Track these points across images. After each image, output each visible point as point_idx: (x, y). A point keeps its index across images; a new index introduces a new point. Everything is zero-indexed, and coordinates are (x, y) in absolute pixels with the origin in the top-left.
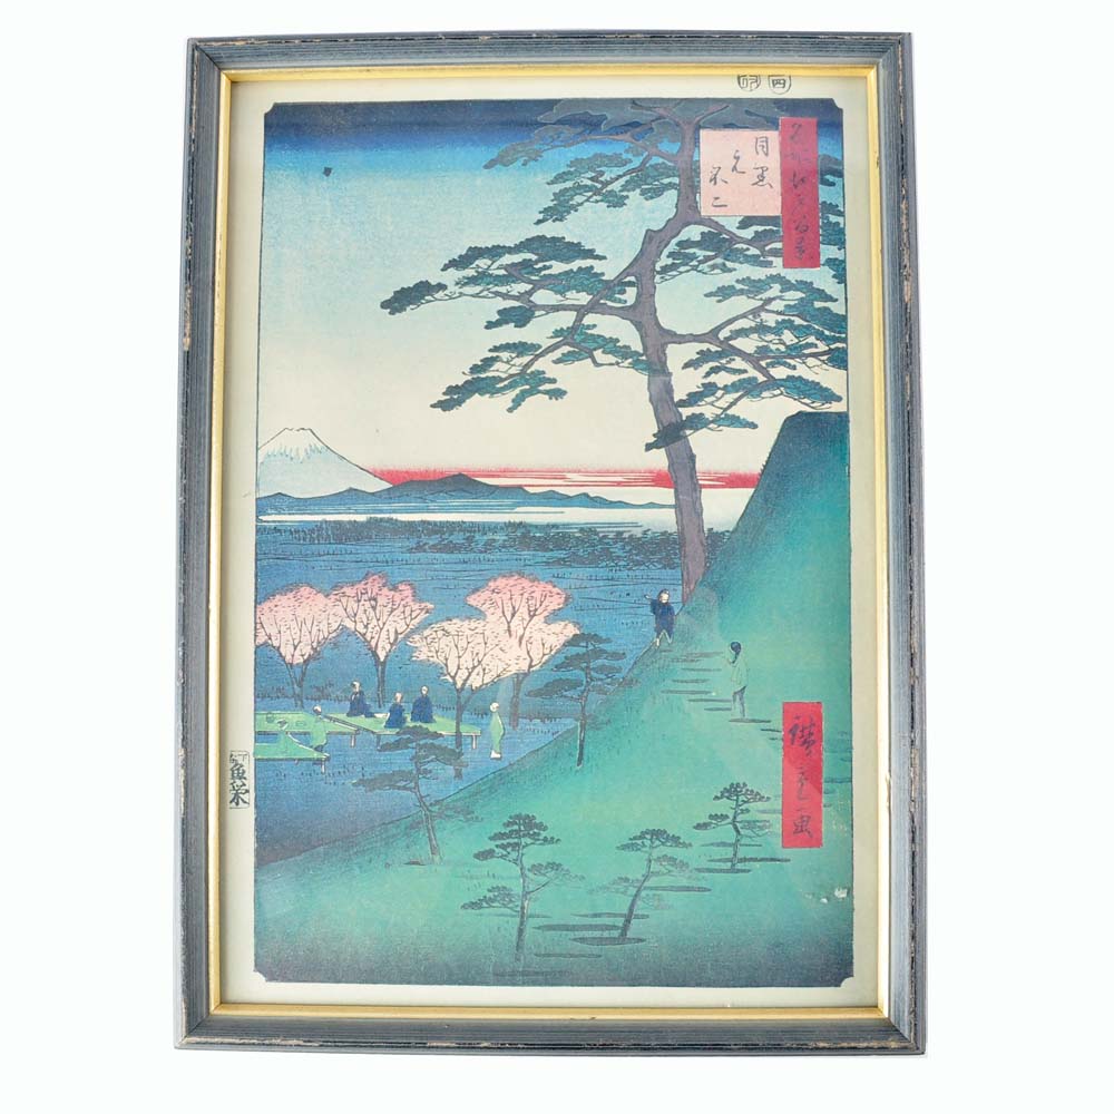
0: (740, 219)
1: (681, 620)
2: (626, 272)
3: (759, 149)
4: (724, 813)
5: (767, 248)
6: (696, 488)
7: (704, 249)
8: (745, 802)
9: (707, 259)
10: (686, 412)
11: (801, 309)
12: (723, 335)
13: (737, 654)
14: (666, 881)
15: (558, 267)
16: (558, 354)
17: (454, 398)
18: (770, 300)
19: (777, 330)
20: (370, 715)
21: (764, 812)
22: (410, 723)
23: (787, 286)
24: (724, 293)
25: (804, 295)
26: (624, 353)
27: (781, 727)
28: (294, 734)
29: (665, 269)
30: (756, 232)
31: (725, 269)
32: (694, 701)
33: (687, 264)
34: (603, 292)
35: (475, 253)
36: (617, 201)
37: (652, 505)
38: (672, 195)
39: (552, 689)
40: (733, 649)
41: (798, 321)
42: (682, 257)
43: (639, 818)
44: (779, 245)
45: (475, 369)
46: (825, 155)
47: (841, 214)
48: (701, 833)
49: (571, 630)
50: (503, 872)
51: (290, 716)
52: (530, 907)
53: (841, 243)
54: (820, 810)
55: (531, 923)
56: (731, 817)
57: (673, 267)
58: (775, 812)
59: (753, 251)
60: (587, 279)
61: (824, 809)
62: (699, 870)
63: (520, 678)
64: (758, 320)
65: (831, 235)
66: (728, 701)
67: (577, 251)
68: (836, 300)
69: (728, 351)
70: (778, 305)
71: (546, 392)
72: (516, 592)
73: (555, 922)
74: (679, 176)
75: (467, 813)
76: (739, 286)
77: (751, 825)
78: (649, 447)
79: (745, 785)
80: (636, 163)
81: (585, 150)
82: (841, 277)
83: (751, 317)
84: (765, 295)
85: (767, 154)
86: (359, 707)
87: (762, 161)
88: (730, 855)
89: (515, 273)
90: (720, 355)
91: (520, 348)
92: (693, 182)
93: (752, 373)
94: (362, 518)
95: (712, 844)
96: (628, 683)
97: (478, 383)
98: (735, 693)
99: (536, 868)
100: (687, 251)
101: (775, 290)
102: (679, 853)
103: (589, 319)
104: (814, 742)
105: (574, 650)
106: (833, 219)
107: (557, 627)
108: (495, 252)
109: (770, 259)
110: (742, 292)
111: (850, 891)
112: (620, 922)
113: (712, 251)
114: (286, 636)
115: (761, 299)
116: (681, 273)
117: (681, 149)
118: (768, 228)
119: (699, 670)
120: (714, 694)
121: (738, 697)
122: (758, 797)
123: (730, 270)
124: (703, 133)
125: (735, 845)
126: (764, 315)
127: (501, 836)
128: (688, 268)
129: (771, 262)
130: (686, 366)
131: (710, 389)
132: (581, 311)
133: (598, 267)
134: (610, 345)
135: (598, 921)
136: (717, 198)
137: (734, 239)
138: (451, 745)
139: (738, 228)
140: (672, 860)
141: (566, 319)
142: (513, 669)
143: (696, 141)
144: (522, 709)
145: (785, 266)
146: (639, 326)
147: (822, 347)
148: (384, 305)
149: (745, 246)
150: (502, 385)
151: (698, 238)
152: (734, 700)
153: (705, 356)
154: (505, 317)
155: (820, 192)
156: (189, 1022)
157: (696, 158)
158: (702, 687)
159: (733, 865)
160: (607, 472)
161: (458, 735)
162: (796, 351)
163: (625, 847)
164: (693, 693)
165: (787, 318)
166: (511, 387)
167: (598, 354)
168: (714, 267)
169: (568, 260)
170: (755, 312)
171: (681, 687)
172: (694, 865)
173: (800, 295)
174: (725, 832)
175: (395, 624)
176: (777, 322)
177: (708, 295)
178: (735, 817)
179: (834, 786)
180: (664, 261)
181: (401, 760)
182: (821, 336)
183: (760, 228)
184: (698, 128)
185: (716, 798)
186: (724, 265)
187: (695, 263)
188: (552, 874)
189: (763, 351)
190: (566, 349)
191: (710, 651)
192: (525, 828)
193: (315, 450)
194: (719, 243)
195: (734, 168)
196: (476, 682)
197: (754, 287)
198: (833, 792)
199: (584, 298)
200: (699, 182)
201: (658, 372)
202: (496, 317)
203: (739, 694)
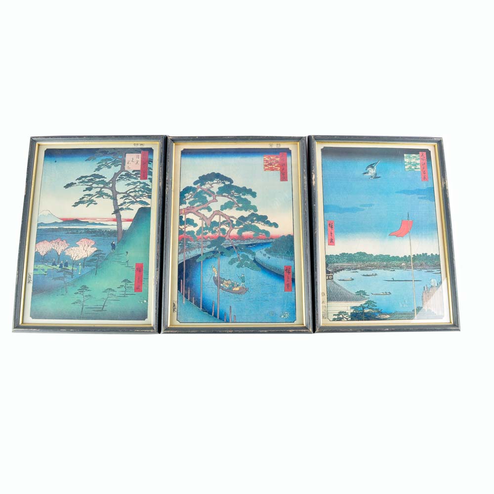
0: (133, 170)
1: (117, 247)
2: (110, 181)
3: (137, 157)
4: (123, 285)
5: (137, 176)
6: (121, 222)
7: (125, 176)
8: (127, 283)
9: (126, 178)
10: (120, 207)
11: (143, 187)
12: (128, 192)
13: (127, 254)
14: (111, 299)
15: (97, 180)
16: (96, 196)
17: (76, 204)
18: (137, 186)
19: (138, 192)
20: (56, 265)
21: (131, 285)
22: (63, 267)
23: (141, 183)
24: (129, 184)
25: (144, 185)
26: (109, 196)
27: (135, 268)
28: (41, 269)
29: (118, 180)
32: (118, 263)
34: (106, 184)
35: (82, 177)
36: (109, 167)
37: (112, 225)
38: (120, 166)
39: (91, 260)
41: (142, 190)
42: (121, 178)
43: (106, 287)
44: (139, 175)
45: (81, 199)
46: (149, 158)
47: (152, 169)
48: (118, 289)
49: (96, 249)
50: (80, 297)
51: (41, 266)
52: (85, 304)
53: (152, 175)
54: (142, 285)
55: (84, 307)
57: (119, 180)
58: (133, 285)
59: (135, 177)
60: (103, 182)
62: (118, 296)
63: (85, 259)
65: (150, 173)
67: (102, 177)
68: (150, 186)
69: (129, 195)
70: (139, 187)
71: (94, 203)
72: (85, 242)
73: (89, 307)
74: (122, 162)
75: (74, 285)
77: (128, 287)
78: (112, 214)
79: (128, 279)
80: (114, 160)
81: (104, 158)
82: (151, 181)
85: (139, 158)
86: (54, 264)
87: (137, 159)
88: (124, 294)
89: (90, 181)
90: (127, 196)
91: (89, 195)
92: (124, 163)
93: (133, 200)
94: (57, 227)
95: (120, 291)
96: (106, 259)
97: (81, 202)
99: (86, 296)
101: (138, 184)
102: (114, 293)
103: (103, 190)
104: (141, 271)
105: (96, 253)
106: (150, 170)
107: (93, 248)
108: (86, 177)
109: (138, 178)
110: (132, 184)
111: (147, 301)
112: (102, 307)
114: (41, 250)
116: (121, 181)
117: (122, 157)
118: (138, 172)
119: (120, 257)
120: (122, 262)
122: (130, 282)
123: (130, 180)
124: (127, 154)
125: (125, 292)
126: (136, 189)
127: (80, 289)
130: (121, 198)
131: (125, 203)
132: (101, 188)
133: (105, 180)
134: (106, 195)
135: (97, 307)
136: (128, 167)
137: (131, 174)
138: (71, 271)
139: (132, 172)
140: (113, 294)
141: (98, 190)
142: (84, 257)
143: (125, 156)
144: (85, 264)
145: (141, 179)
146: (112, 191)
147: (147, 195)
148: (64, 187)
149: (133, 176)
150: (85, 202)
151: (124, 174)
153: (124, 196)
154: (87, 189)
155: (148, 165)
156: (14, 326)
157: (125, 159)
158: (120, 260)
160: (103, 219)
161: (73, 269)
162: (142, 196)
163: (104, 292)
164: (118, 261)
165: (140, 189)
166: (87, 202)
167: (104, 196)
168: (127, 180)
169: (100, 178)
170: (134, 188)
171: (116, 260)
172: (117, 295)
174: (123, 289)
175: (62, 248)
176: (138, 190)
177: (125, 185)
178: (125, 286)
179: (145, 280)
180: (118, 178)
181: (61, 274)
182: (146, 193)
183: (136, 172)
185: (122, 282)
187: (123, 179)
188: (89, 297)
189: (135, 196)
190: (98, 195)
191: (122, 253)
192: (85, 288)
193: (49, 214)
194: (128, 175)
195: (132, 161)
196: (77, 259)
197: (135, 183)
199: (102, 186)
201: (115, 199)
202: (85, 189)
203: (127, 262)
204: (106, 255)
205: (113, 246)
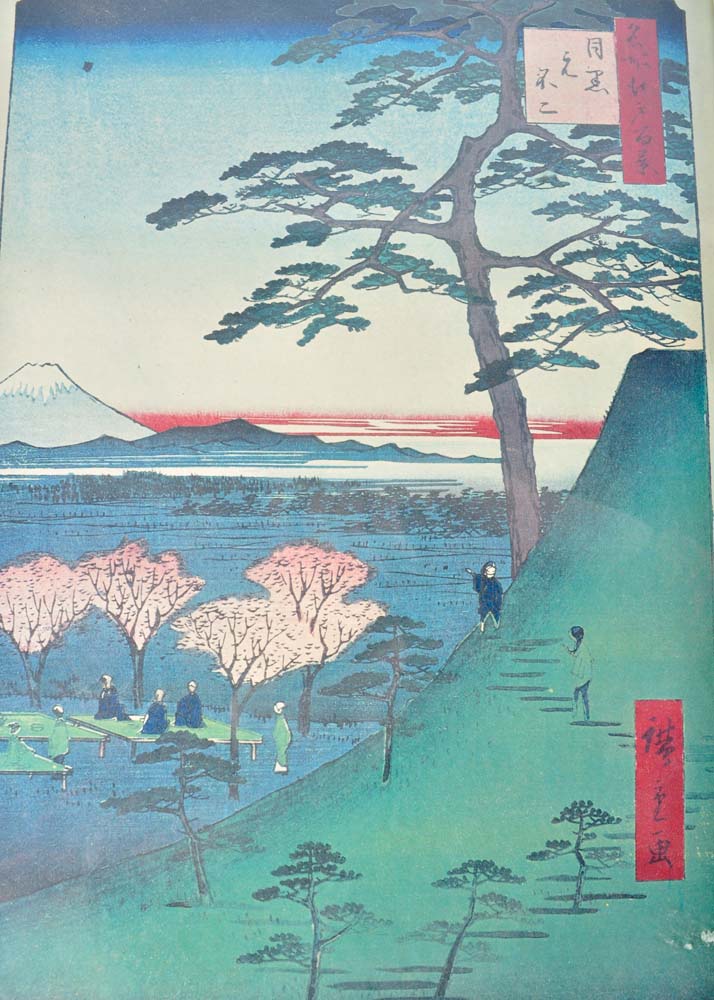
0: (573, 127)
1: (510, 601)
2: (440, 184)
3: (592, 51)
4: (565, 840)
5: (605, 161)
6: (527, 438)
7: (532, 160)
8: (590, 825)
9: (535, 171)
10: (513, 348)
11: (646, 229)
12: (557, 257)
13: (579, 640)
14: (494, 925)
15: (359, 178)
16: (359, 277)
17: (233, 328)
18: (608, 220)
19: (619, 254)
20: (124, 717)
21: (613, 837)
22: (173, 728)
23: (629, 204)
24: (556, 210)
25: (648, 215)
26: (438, 277)
27: (632, 730)
28: (29, 741)
29: (486, 182)
30: (591, 142)
31: (556, 183)
32: (526, 699)
33: (511, 177)
34: (414, 205)
35: (260, 160)
36: (429, 104)
37: (473, 459)
38: (492, 100)
39: (353, 685)
40: (574, 635)
41: (643, 244)
42: (506, 169)
43: (458, 849)
44: (618, 158)
45: (259, 294)
46: (667, 60)
47: (689, 125)
48: (536, 863)
49: (375, 612)
50: (291, 916)
51: (23, 718)
52: (325, 960)
53: (688, 156)
54: (681, 834)
55: (324, 980)
56: (574, 843)
57: (495, 180)
58: (627, 836)
59: (589, 164)
60: (394, 192)
61: (686, 832)
62: (534, 911)
63: (311, 673)
64: (596, 242)
65: (676, 147)
66: (567, 699)
67: (382, 159)
68: (686, 221)
69: (562, 277)
70: (618, 226)
71: (346, 322)
72: (308, 563)
73: (353, 978)
74: (501, 78)
75: (245, 843)
76: (573, 203)
77: (597, 853)
78: (469, 389)
79: (590, 804)
80: (451, 62)
81: (392, 48)
82: (691, 195)
83: (587, 238)
84: (604, 214)
85: (601, 57)
86: (110, 708)
87: (595, 64)
88: (573, 891)
89: (309, 183)
90: (552, 282)
91: (314, 270)
92: (517, 85)
93: (591, 302)
94: (117, 472)
95: (550, 878)
96: (446, 677)
97: (263, 310)
98: (577, 690)
99: (331, 911)
100: (511, 162)
101: (616, 208)
102: (509, 890)
103: (395, 238)
104: (673, 749)
105: (378, 637)
106: (679, 130)
107: (357, 608)
108: (285, 159)
109: (608, 172)
110: (576, 210)
112: (436, 977)
113: (540, 162)
114: (20, 618)
115: (599, 218)
116: (505, 186)
117: (503, 49)
118: (605, 138)
119: (532, 661)
120: (551, 691)
121: (580, 697)
122: (604, 818)
123: (563, 185)
124: (527, 32)
125: (578, 879)
126: (603, 237)
127: (287, 870)
128: (514, 181)
129: (610, 176)
130: (513, 293)
131: (541, 321)
132: (387, 228)
133: (407, 177)
134: (423, 268)
135: (408, 977)
136: (545, 104)
137: (566, 149)
138: (226, 756)
139: (570, 137)
140: (502, 900)
141: (369, 238)
142: (303, 661)
143: (520, 40)
144: (314, 709)
145: (627, 180)
146: (456, 246)
147: (672, 275)
148: (151, 219)
149: (579, 158)
150: (292, 313)
151: (524, 147)
152: (576, 698)
153: (534, 283)
154: (295, 235)
155: (663, 100)
157: (519, 59)
158: (536, 682)
159: (576, 904)
160: (419, 419)
161: (233, 743)
162: (642, 279)
163: (442, 883)
164: (526, 689)
165: (629, 240)
166: (303, 315)
167: (407, 278)
168: (543, 180)
169: (371, 169)
170: (592, 233)
171: (512, 681)
172: (528, 904)
173: (644, 214)
174: (567, 863)
175: (159, 603)
176: (618, 245)
177: (536, 213)
178: (578, 844)
179: (699, 802)
180: (485, 172)
181: (162, 774)
182: (669, 262)
183: (596, 139)
184: (521, 26)
185: (556, 820)
186: (555, 178)
187: (521, 175)
188: (350, 918)
189: (603, 278)
190: (369, 272)
191: (546, 637)
192: (319, 859)
193: (61, 389)
194: (549, 155)
195: (564, 71)
196: (256, 676)
197: (591, 205)
198: (697, 810)
199: (390, 214)
200: (524, 85)
201: (479, 300)
202: (284, 234)
203: (582, 690)
204: (446, 650)
205: (489, 594)
